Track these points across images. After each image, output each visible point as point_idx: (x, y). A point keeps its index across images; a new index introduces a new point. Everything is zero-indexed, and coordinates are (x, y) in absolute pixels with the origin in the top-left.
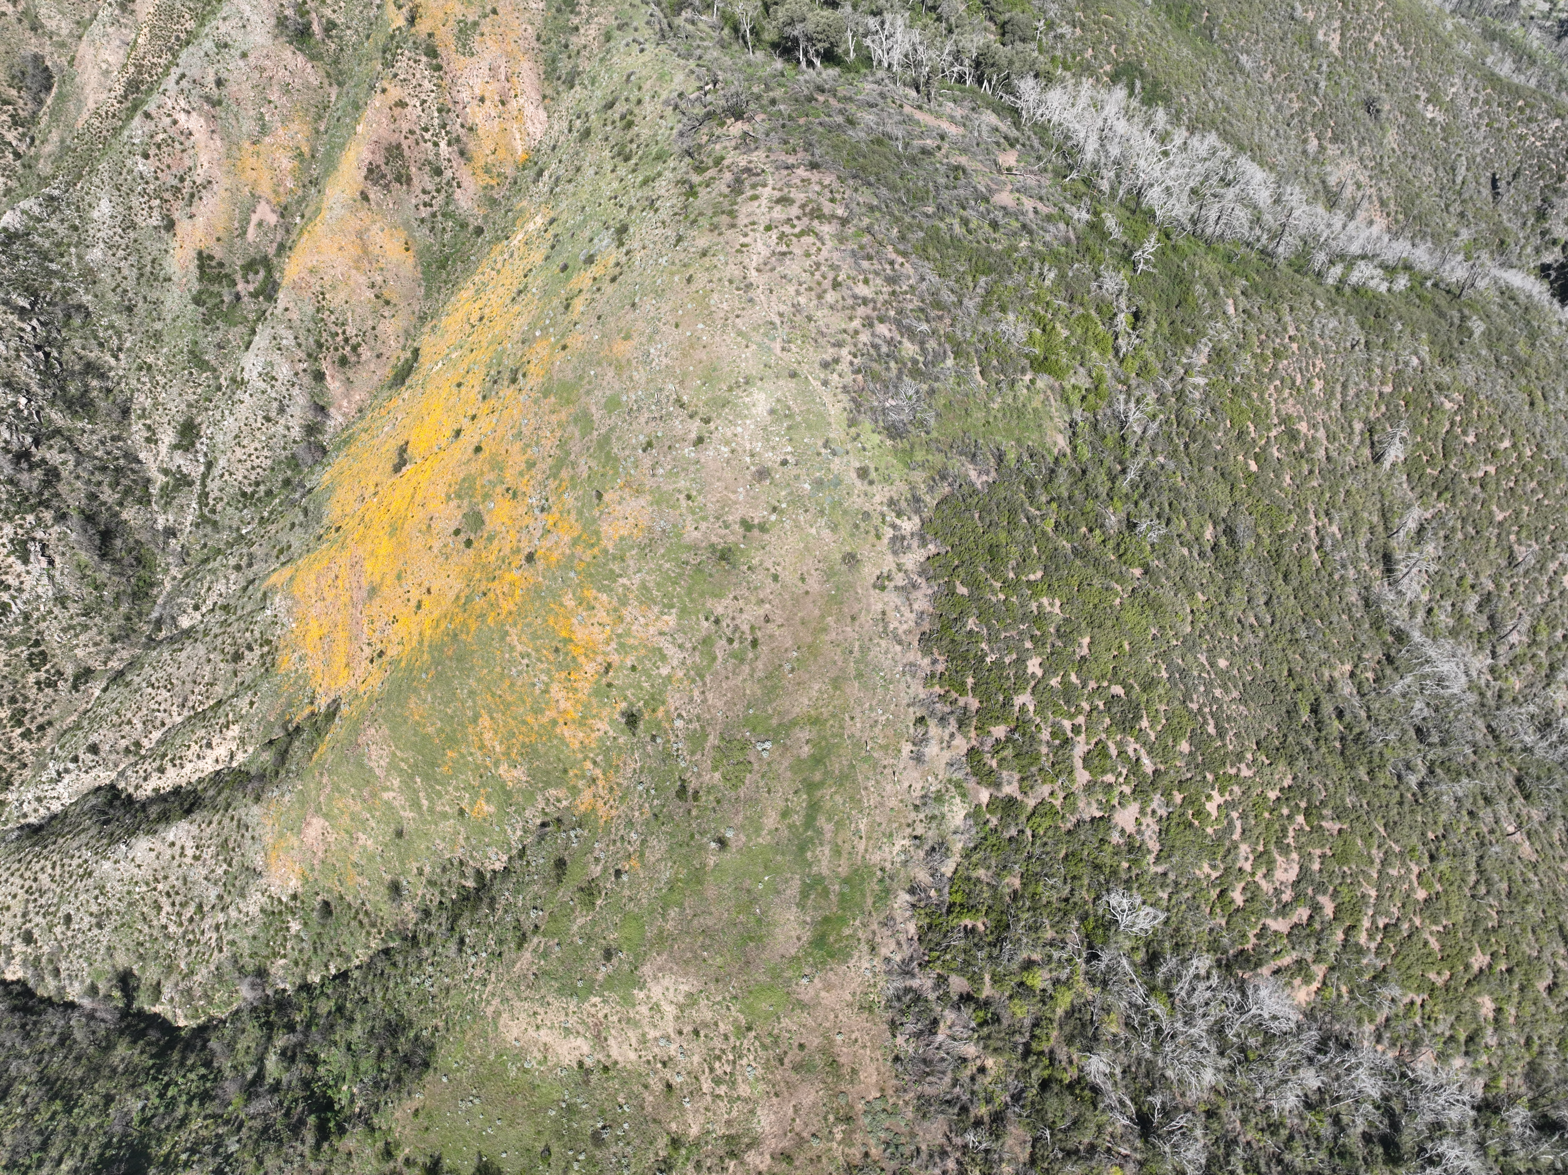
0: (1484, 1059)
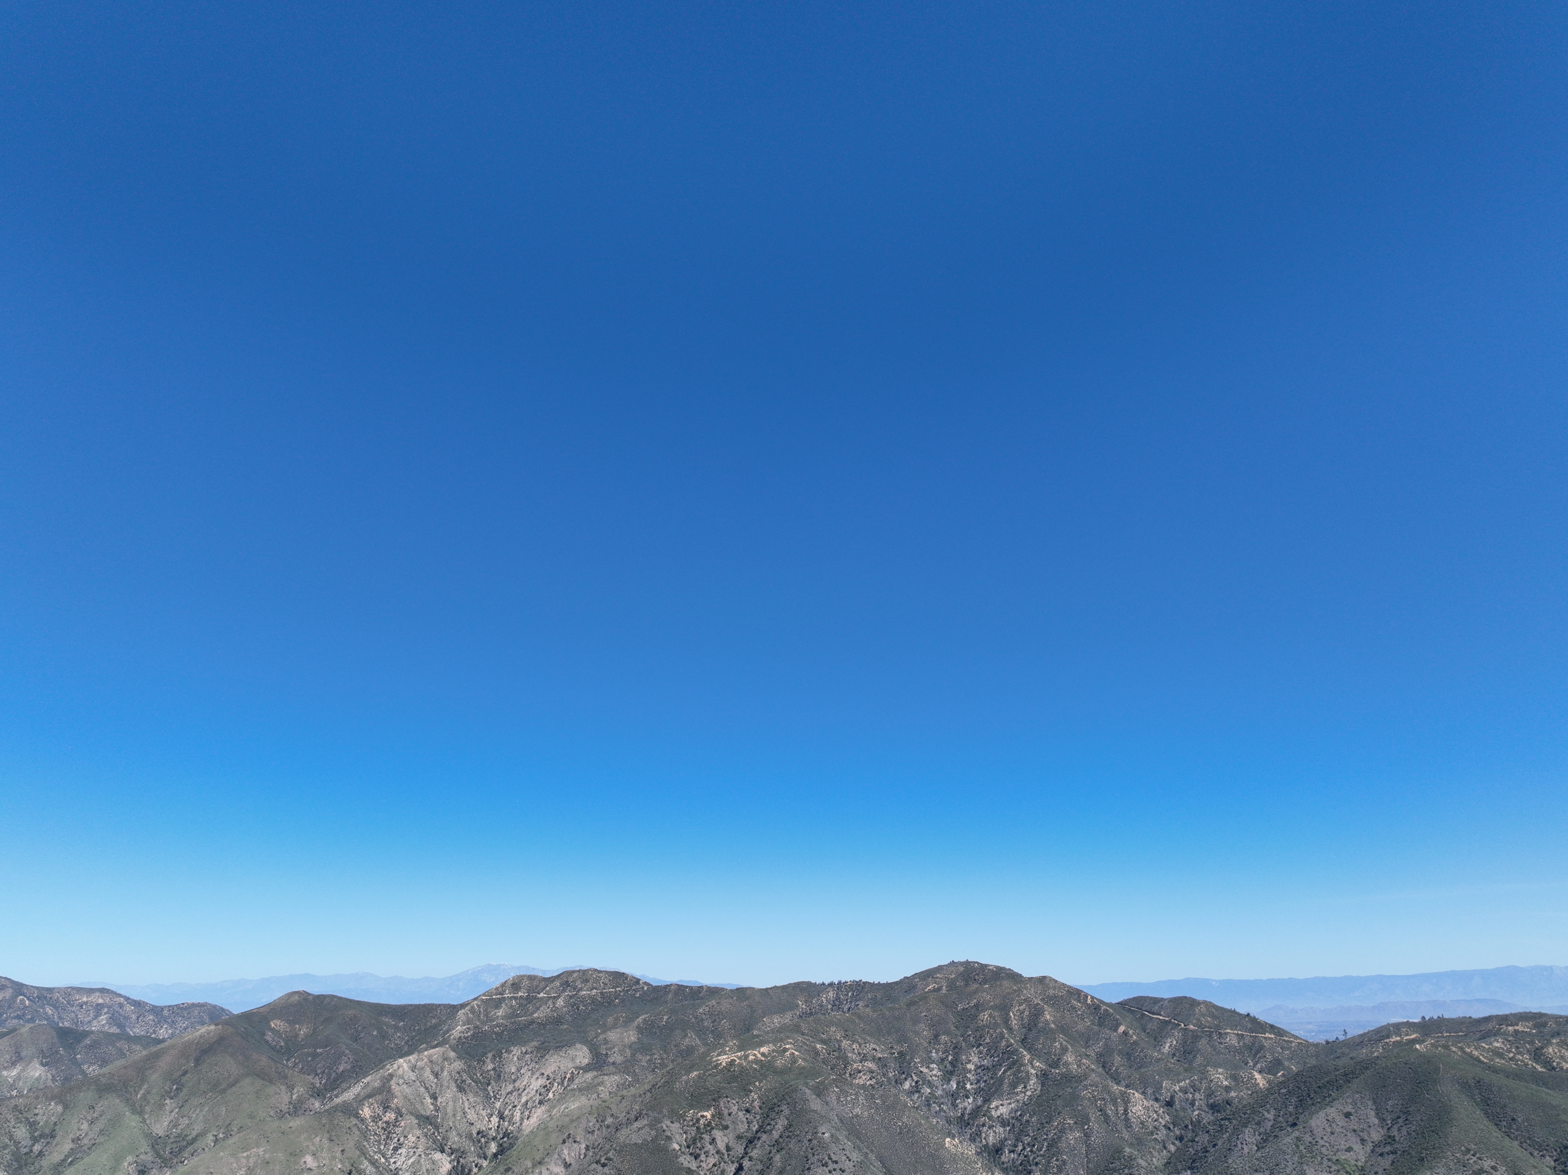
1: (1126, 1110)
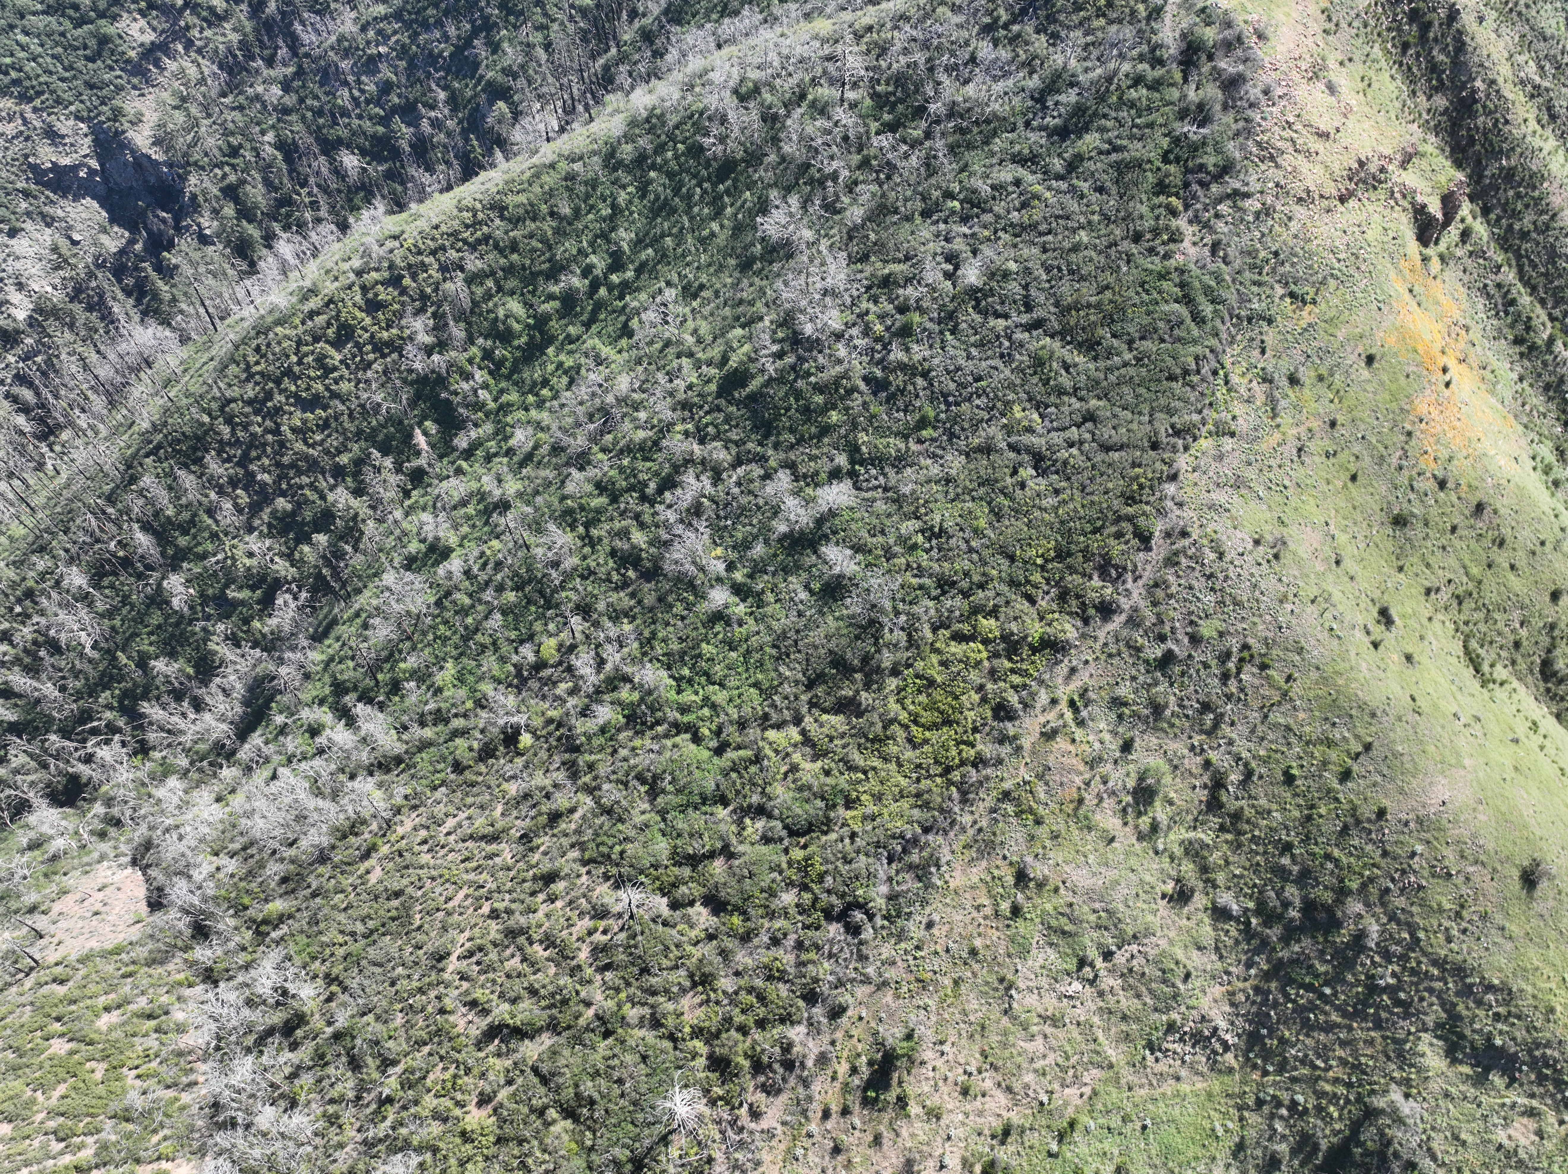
0: (165, 999)
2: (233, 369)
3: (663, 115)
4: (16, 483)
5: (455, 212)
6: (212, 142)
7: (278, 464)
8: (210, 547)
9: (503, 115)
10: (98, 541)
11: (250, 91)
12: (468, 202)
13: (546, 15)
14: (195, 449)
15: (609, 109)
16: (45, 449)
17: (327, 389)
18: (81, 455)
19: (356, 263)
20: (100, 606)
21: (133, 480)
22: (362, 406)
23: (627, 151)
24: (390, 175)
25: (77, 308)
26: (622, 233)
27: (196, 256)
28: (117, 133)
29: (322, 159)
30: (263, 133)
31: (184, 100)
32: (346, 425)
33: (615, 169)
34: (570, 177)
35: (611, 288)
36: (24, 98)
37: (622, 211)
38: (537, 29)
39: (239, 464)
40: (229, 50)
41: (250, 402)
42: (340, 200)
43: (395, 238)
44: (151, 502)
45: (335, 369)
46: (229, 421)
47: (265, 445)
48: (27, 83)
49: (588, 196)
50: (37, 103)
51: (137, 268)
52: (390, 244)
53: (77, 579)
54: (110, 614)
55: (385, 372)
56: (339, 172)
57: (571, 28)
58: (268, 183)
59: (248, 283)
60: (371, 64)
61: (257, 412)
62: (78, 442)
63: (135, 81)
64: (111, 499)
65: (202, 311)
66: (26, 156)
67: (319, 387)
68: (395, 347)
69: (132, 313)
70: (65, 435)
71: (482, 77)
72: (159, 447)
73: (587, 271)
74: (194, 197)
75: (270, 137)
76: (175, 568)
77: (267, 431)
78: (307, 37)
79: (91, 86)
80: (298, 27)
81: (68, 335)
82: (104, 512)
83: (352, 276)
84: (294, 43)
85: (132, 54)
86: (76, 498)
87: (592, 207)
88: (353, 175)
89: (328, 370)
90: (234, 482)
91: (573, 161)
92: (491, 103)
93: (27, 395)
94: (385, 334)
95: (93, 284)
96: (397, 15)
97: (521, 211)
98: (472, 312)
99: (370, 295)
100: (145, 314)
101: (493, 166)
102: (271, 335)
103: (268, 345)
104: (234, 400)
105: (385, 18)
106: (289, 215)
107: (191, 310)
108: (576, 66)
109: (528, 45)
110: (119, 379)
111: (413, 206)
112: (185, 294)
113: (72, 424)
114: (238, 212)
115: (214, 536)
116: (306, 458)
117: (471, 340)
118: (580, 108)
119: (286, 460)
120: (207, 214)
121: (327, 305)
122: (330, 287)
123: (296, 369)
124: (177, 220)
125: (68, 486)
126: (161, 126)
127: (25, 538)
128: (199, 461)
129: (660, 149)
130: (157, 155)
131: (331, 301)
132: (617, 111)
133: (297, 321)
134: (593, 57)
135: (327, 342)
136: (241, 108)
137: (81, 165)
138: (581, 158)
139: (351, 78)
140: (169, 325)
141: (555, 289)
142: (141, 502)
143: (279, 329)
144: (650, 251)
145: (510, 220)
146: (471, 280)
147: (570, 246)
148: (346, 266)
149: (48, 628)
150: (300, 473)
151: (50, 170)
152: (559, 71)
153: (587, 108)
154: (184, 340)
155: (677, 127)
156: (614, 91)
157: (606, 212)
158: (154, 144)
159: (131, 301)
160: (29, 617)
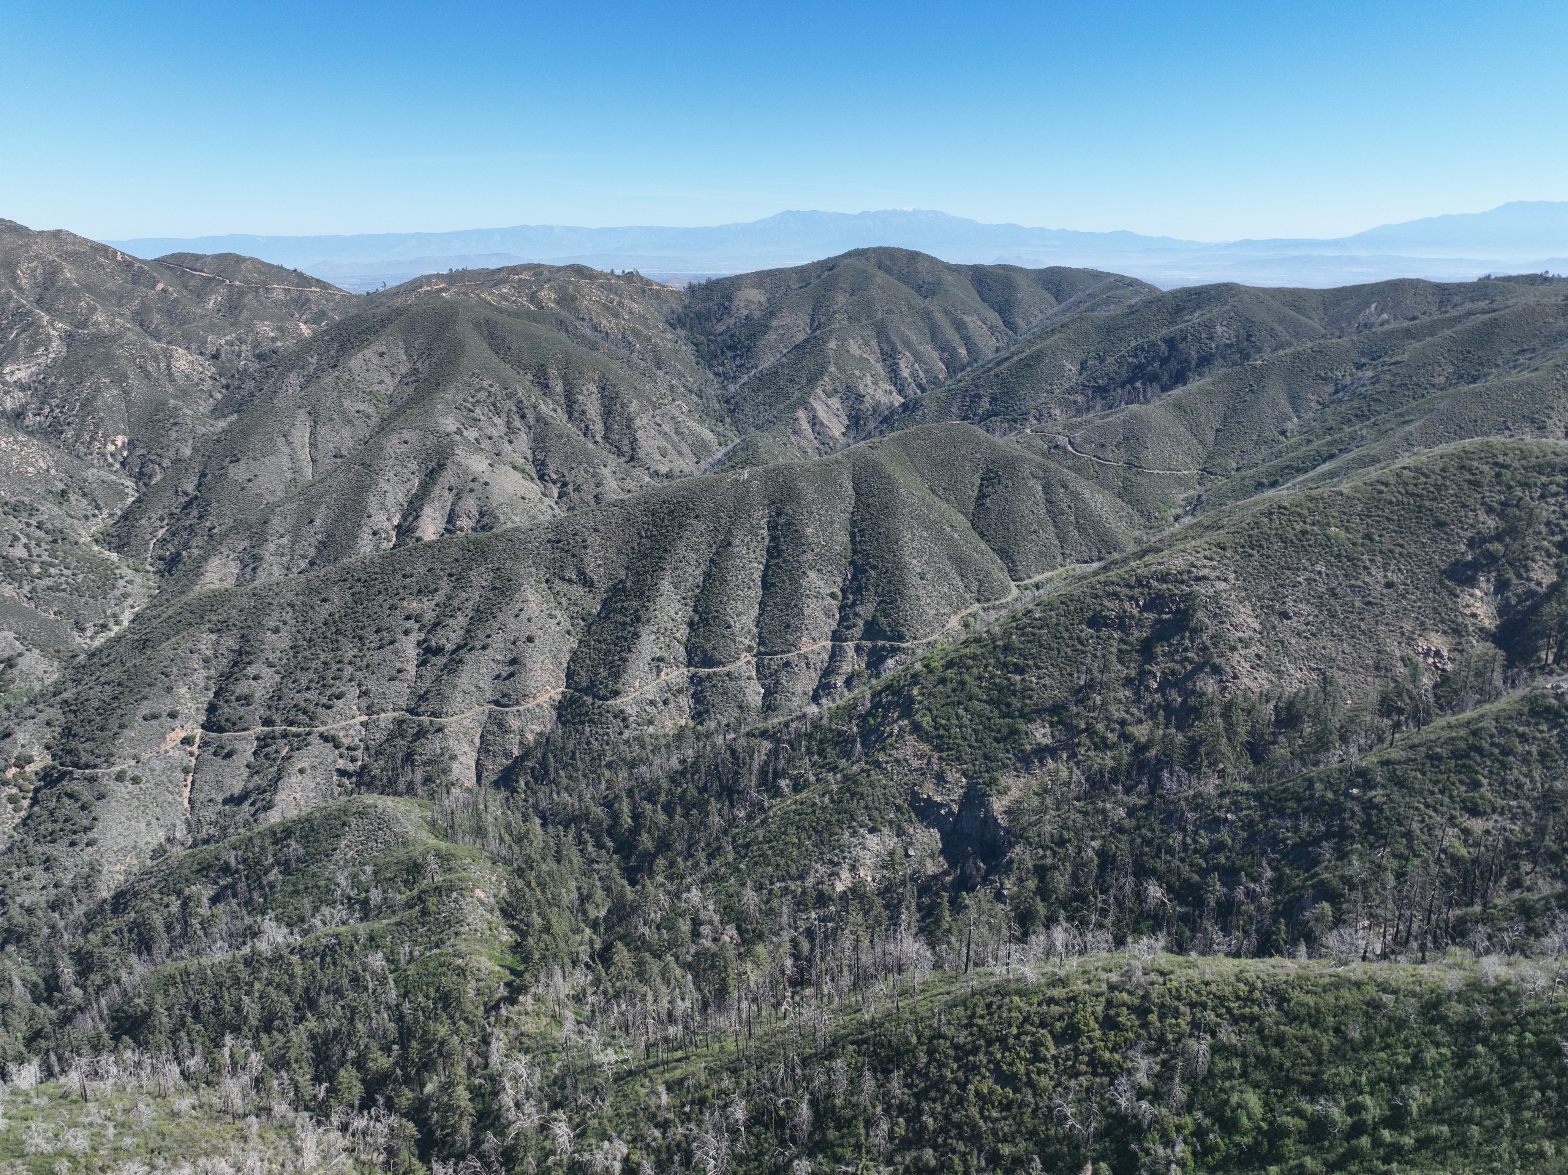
1: (168, 367)
2: (960, 1011)
3: (1517, 994)
4: (754, 1008)
5: (1232, 979)
6: (1049, 828)
7: (947, 1117)
8: (849, 1155)
9: (1323, 915)
10: (774, 1090)
11: (1100, 804)
12: (1250, 976)
13: (1410, 847)
14: (890, 1060)
15: (1450, 960)
16: (789, 994)
17: (1028, 1074)
18: (808, 1013)
19: (1114, 978)
20: (739, 1148)
21: (831, 1056)
22: (1050, 1109)
23: (1456, 1010)
24: (1184, 918)
25: (879, 902)
26: (1415, 1090)
27: (986, 906)
28: (985, 795)
29: (1131, 879)
30: (1093, 838)
31: (1046, 791)
32: (1026, 1118)
33: (1433, 1021)
34: (1375, 1005)
35: (1377, 1143)
36: (938, 748)
37: (1424, 1068)
38: (1395, 856)
39: (916, 1096)
40: (1101, 771)
41: (956, 1047)
42: (1128, 919)
43: (1162, 973)
44: (830, 1083)
45: (1044, 1060)
46: (930, 1053)
47: (947, 1091)
48: (946, 740)
49: (1387, 1033)
50: (944, 754)
51: (937, 894)
52: (1153, 977)
53: (739, 1112)
54: (741, 1160)
55: (1088, 1090)
56: (1140, 895)
57: (1434, 869)
58: (1074, 877)
59: (1013, 947)
60: (1214, 824)
61: (957, 1059)
62: (813, 1002)
63: (1019, 765)
64: (805, 1062)
65: (964, 950)
66: (915, 785)
67: (1021, 1068)
68: (1111, 1072)
69: (913, 925)
70: (808, 991)
71: (1316, 874)
72: (865, 1041)
73: (1354, 1109)
74: (1011, 861)
75: (1096, 844)
76: (811, 1155)
77: (955, 1081)
78: (1169, 783)
79: (986, 757)
80: (1166, 774)
81: (860, 919)
82: (793, 1070)
83: (1104, 986)
84: (1156, 784)
85: (1028, 747)
86: (783, 1045)
87: (1388, 1046)
88: (1151, 903)
89: (1038, 1058)
90: (902, 1109)
91: (1385, 991)
92: (1316, 900)
93: (805, 946)
94: (1107, 1055)
95: (900, 890)
96: (1258, 796)
97: (1303, 1011)
98: (1204, 1080)
99: (1112, 1012)
100: (921, 930)
101: (1292, 956)
102: (1007, 1000)
103: (1000, 1007)
104: (944, 1037)
105: (1247, 794)
106: (1077, 910)
107: (957, 946)
108: (1426, 904)
109: (1379, 866)
110: (872, 970)
111: (1194, 955)
112: (960, 931)
113: (818, 986)
114: (1038, 888)
115: (858, 1147)
116: (974, 1126)
117: (1189, 1108)
118: (1415, 945)
119: (956, 1117)
120: (1013, 879)
121: (1069, 1000)
122: (1079, 986)
123: (1011, 1041)
124: (988, 872)
125: (784, 1032)
126: (1018, 802)
127: (731, 1054)
128: (887, 1072)
129: (1502, 1027)
130: (1002, 820)
131: (1074, 998)
132: (1460, 966)
133: (1035, 1000)
134: (1450, 904)
135: (1051, 1032)
136: (1086, 814)
137: (947, 805)
138: (1395, 992)
139: (1190, 828)
140: (934, 948)
141: (1308, 1108)
142: (824, 1078)
143: (1016, 999)
144: (1445, 1129)
145: (1287, 1014)
146: (1217, 1049)
147: (1344, 1073)
148: (1104, 976)
149: (695, 1139)
150: (960, 1137)
151: (924, 800)
152: (1403, 902)
153: (1422, 948)
154: (937, 966)
155: (1532, 1014)
156: (1462, 945)
157: (1404, 1059)
158: (1005, 812)
159: (918, 916)
160: (689, 1120)
